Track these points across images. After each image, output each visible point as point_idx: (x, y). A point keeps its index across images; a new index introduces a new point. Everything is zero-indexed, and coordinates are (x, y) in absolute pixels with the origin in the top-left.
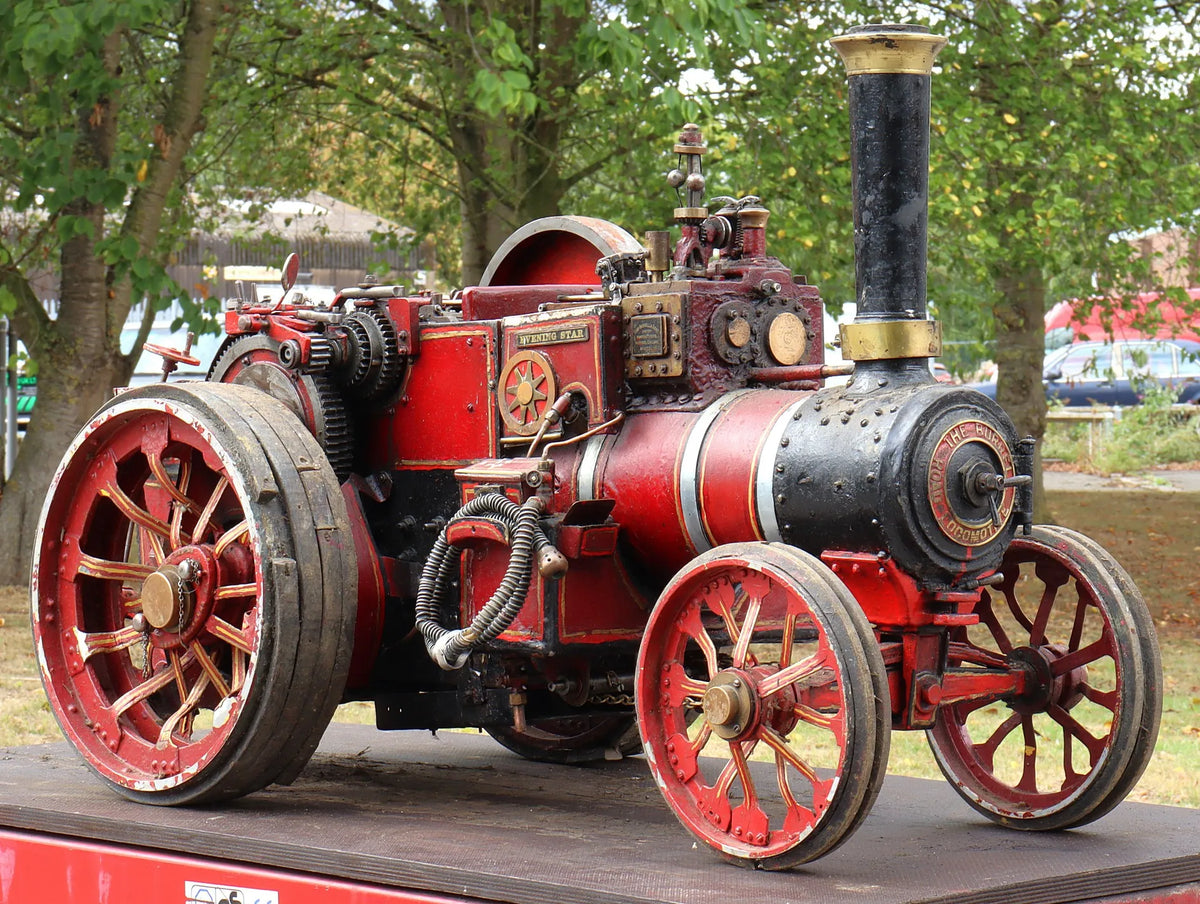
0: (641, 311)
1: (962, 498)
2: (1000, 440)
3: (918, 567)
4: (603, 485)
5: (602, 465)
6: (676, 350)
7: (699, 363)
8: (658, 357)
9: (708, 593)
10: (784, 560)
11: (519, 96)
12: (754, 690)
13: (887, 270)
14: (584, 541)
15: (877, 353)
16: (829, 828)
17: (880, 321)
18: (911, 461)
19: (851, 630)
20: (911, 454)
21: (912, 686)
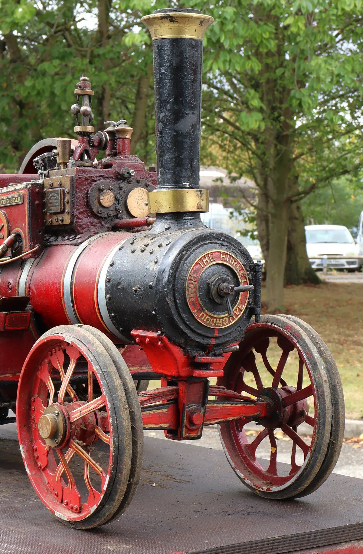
0: (52, 186)
1: (210, 299)
2: (238, 263)
3: (182, 341)
4: (29, 288)
5: (31, 276)
6: (67, 209)
7: (80, 216)
8: (59, 213)
9: (51, 355)
10: (84, 336)
11: (258, 123)
12: (67, 417)
13: (172, 158)
14: (7, 321)
15: (165, 209)
16: (107, 506)
17: (168, 190)
18: (175, 276)
19: (118, 382)
20: (175, 272)
21: (183, 413)
